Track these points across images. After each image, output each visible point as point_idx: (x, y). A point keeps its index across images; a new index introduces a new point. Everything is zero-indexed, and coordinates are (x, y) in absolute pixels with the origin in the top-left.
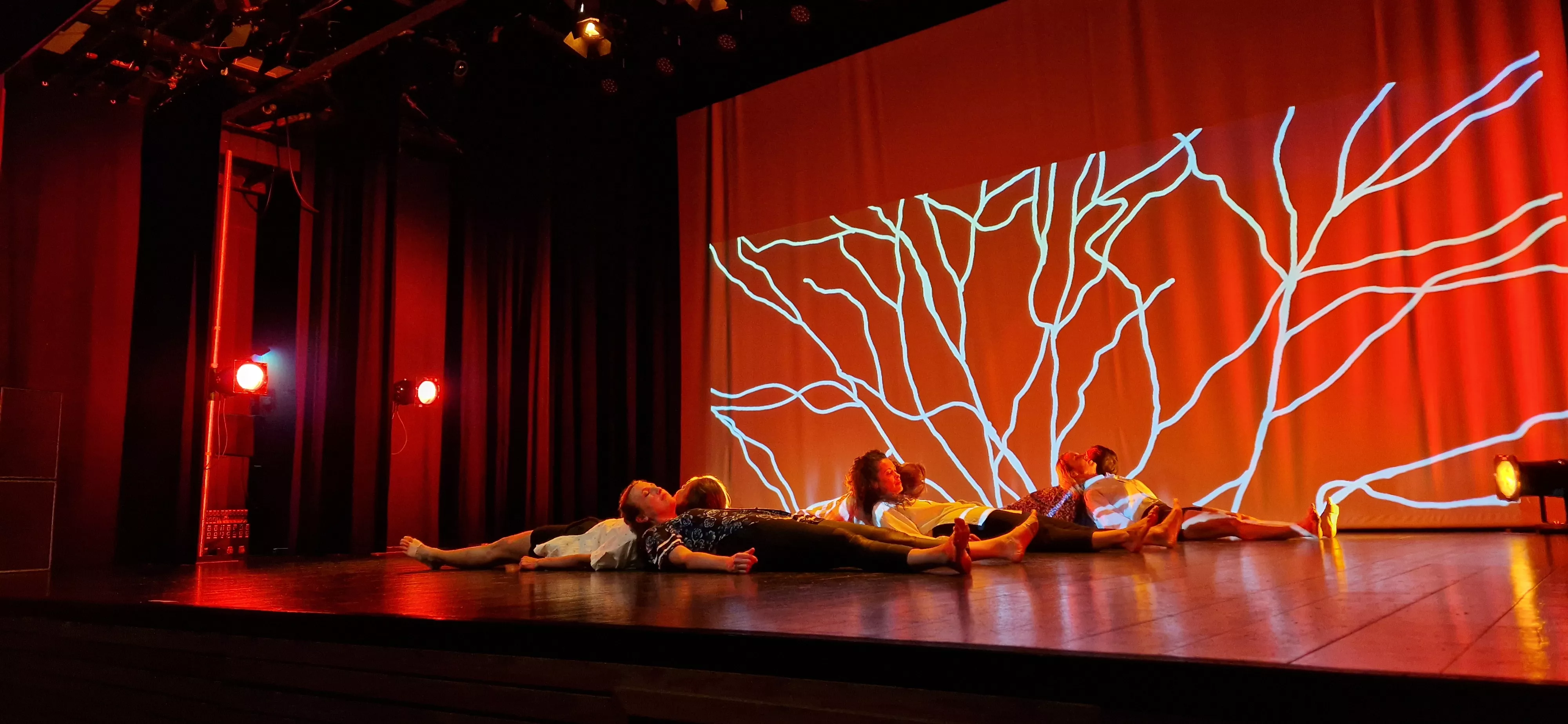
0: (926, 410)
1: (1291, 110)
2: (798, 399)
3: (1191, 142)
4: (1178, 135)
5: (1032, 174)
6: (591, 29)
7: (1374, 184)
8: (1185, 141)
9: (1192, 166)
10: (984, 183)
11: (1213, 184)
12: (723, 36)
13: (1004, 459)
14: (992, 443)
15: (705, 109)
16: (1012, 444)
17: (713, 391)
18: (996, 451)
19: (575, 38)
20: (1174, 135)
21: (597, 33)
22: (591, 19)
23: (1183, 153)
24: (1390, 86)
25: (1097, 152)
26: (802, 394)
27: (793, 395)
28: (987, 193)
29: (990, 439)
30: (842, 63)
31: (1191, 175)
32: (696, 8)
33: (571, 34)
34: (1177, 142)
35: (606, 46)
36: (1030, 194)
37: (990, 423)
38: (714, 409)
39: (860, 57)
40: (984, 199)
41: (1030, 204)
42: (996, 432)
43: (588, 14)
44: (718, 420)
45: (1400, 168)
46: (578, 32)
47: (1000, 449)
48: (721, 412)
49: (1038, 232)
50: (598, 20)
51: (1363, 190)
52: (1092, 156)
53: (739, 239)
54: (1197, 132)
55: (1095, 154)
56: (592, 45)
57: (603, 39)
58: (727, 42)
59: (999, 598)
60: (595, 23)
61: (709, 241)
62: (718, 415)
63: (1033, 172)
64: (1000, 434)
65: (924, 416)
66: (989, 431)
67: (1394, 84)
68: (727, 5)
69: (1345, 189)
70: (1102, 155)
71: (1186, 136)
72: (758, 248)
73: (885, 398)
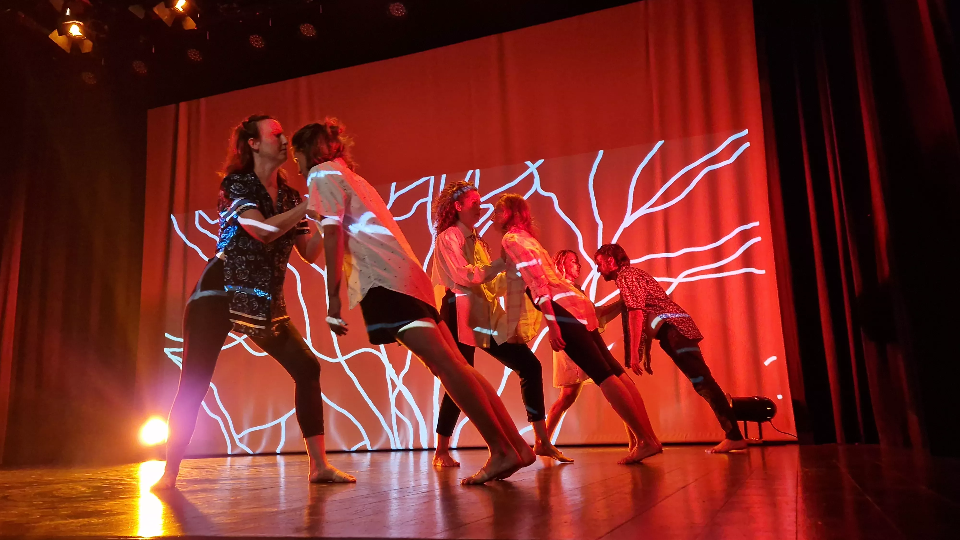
0: (343, 354)
1: (601, 153)
2: (240, 344)
3: (537, 168)
4: (528, 163)
5: (428, 181)
6: (75, 30)
7: (649, 208)
8: (533, 167)
9: (537, 186)
10: (394, 185)
11: (550, 198)
12: (192, 50)
13: (400, 393)
14: (392, 380)
15: (173, 106)
16: (406, 381)
17: (167, 335)
18: (394, 386)
19: (59, 36)
20: (526, 162)
21: (81, 34)
22: (75, 21)
23: (531, 175)
24: (660, 143)
25: (474, 169)
26: (244, 340)
27: (235, 340)
28: (396, 192)
29: (390, 377)
30: (289, 83)
31: (536, 191)
32: (170, 25)
33: (56, 32)
34: (527, 167)
35: (88, 46)
36: (426, 195)
37: (391, 365)
38: (167, 351)
39: (303, 81)
40: (393, 197)
41: (426, 203)
42: (395, 372)
43: (75, 16)
44: (170, 359)
45: (665, 198)
46: (63, 31)
47: (397, 385)
48: (173, 353)
49: (431, 224)
50: (81, 23)
51: (643, 211)
52: (471, 172)
53: (197, 212)
54: (541, 161)
55: (472, 171)
56: (75, 42)
57: (85, 39)
58: (194, 55)
59: (392, 500)
60: (79, 25)
61: (171, 212)
62: (170, 356)
63: (429, 180)
64: (398, 373)
65: (341, 359)
66: (390, 371)
67: (663, 141)
68: (196, 27)
69: (632, 209)
70: (478, 172)
71: (533, 164)
72: (213, 220)
73: (311, 344)
